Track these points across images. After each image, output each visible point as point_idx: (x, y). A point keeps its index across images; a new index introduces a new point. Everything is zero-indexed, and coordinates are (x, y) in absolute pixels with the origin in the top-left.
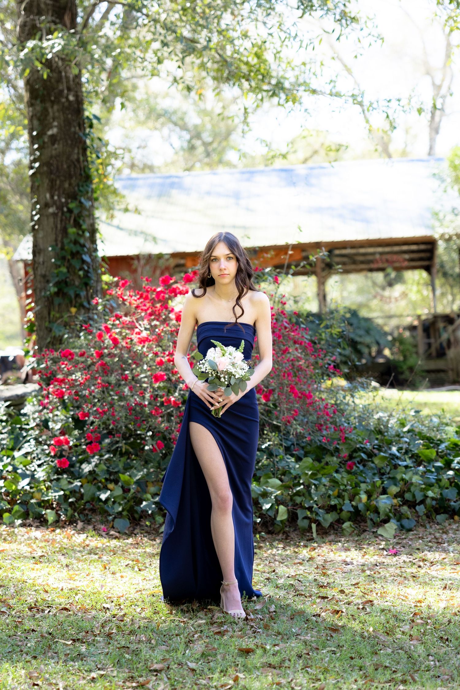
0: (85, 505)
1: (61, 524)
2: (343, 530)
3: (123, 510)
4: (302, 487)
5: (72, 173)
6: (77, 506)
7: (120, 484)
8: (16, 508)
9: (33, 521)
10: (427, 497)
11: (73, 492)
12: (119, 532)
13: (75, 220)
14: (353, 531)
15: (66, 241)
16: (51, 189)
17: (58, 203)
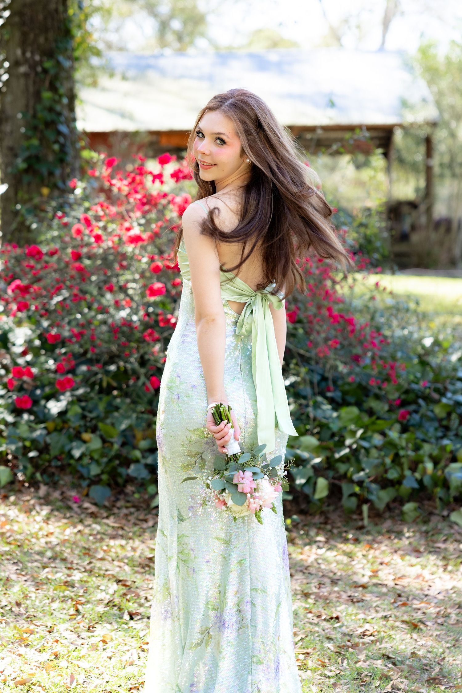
0: (50, 462)
1: (17, 486)
2: (403, 513)
3: (103, 472)
4: (347, 450)
5: (49, 24)
6: (40, 462)
7: (98, 433)
11: (35, 443)
12: (96, 505)
13: (51, 83)
14: (419, 517)
15: (39, 107)
16: (24, 44)
17: (31, 62)
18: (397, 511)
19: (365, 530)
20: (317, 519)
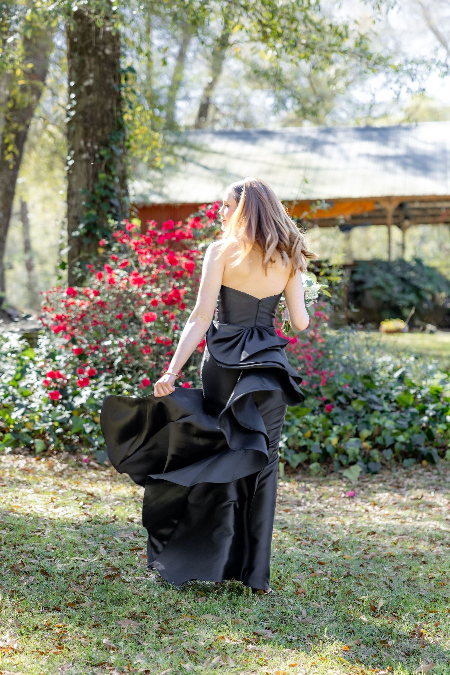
0: (71, 436)
2: (310, 470)
5: (106, 121)
8: (8, 436)
9: (23, 449)
10: (396, 441)
11: (62, 424)
12: (99, 464)
13: (106, 166)
14: (319, 472)
15: (96, 186)
16: (86, 136)
17: (91, 150)
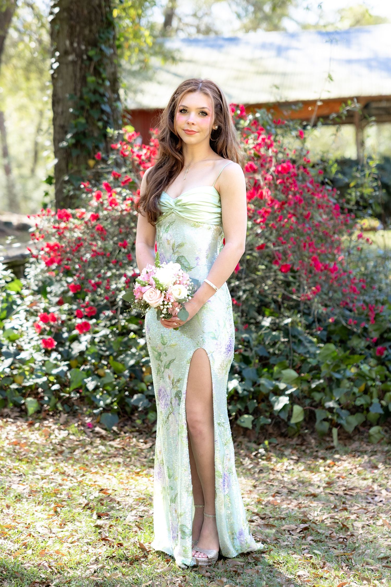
0: (70, 393)
2: (369, 435)
4: (322, 381)
5: (93, 18)
6: (62, 394)
9: (12, 410)
11: (58, 378)
12: (106, 430)
13: (95, 69)
14: (382, 439)
15: (85, 90)
16: (71, 36)
17: (78, 50)
18: (366, 434)
19: (334, 450)
20: (295, 441)
